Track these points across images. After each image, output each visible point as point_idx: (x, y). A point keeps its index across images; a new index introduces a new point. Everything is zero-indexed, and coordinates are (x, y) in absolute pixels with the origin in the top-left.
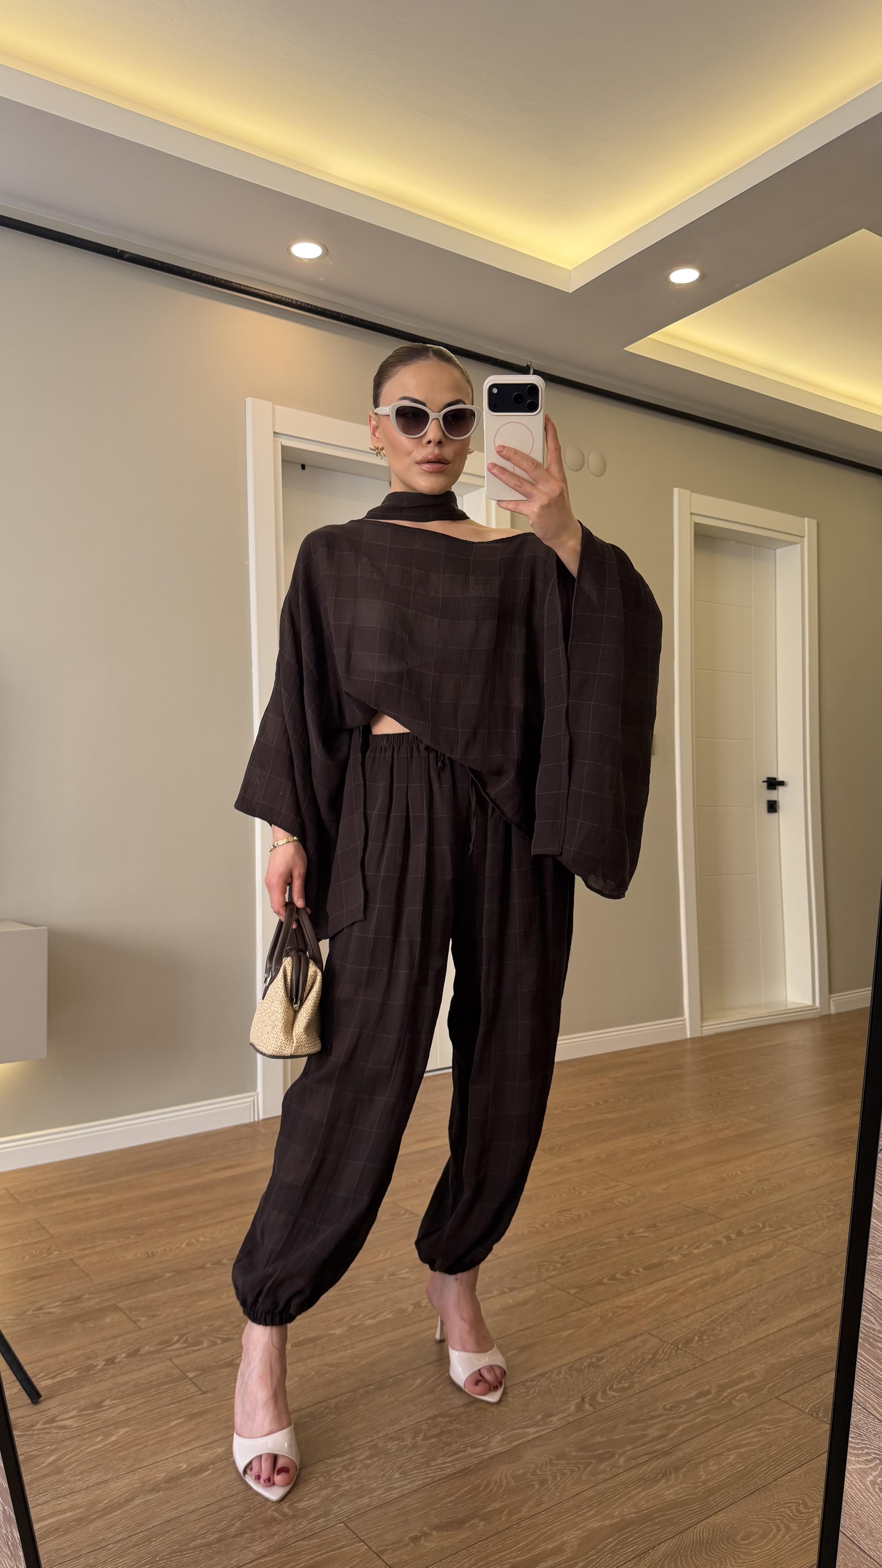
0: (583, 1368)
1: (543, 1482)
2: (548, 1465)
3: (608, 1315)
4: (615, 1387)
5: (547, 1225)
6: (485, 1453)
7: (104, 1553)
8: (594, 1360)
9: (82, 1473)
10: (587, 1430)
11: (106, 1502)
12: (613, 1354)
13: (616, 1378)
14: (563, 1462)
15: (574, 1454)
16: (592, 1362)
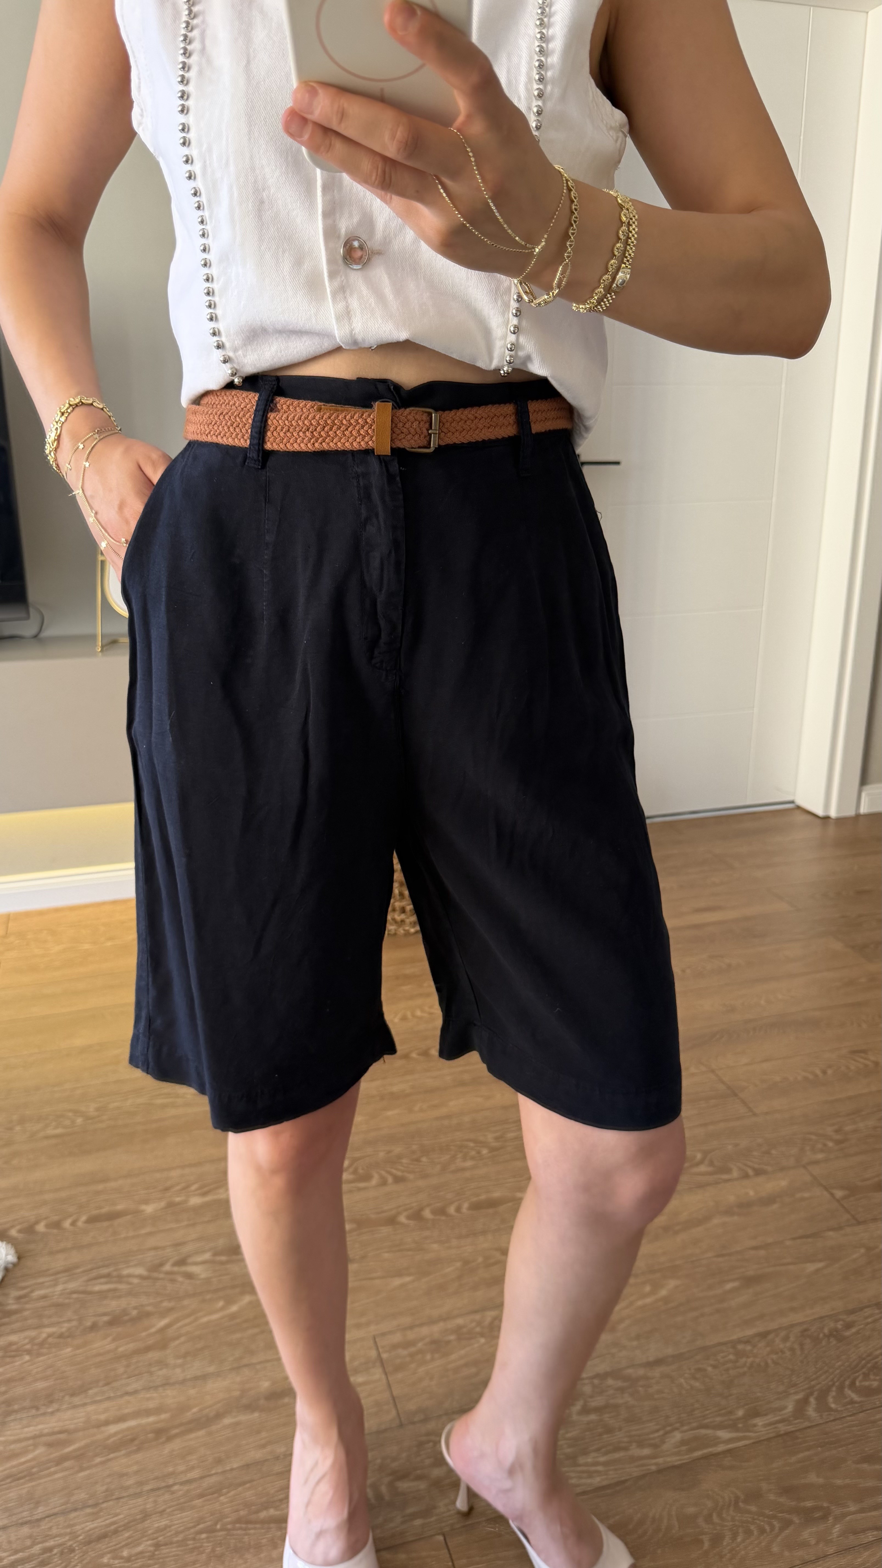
0: (821, 1335)
1: (717, 1540)
2: (732, 1508)
4: (858, 1384)
5: (830, 1072)
6: (654, 1461)
7: (167, 1497)
8: (839, 1325)
9: (186, 1355)
10: (801, 1455)
11: (195, 1410)
12: (870, 1320)
13: (863, 1367)
14: (753, 1508)
15: (772, 1497)
16: (836, 1330)
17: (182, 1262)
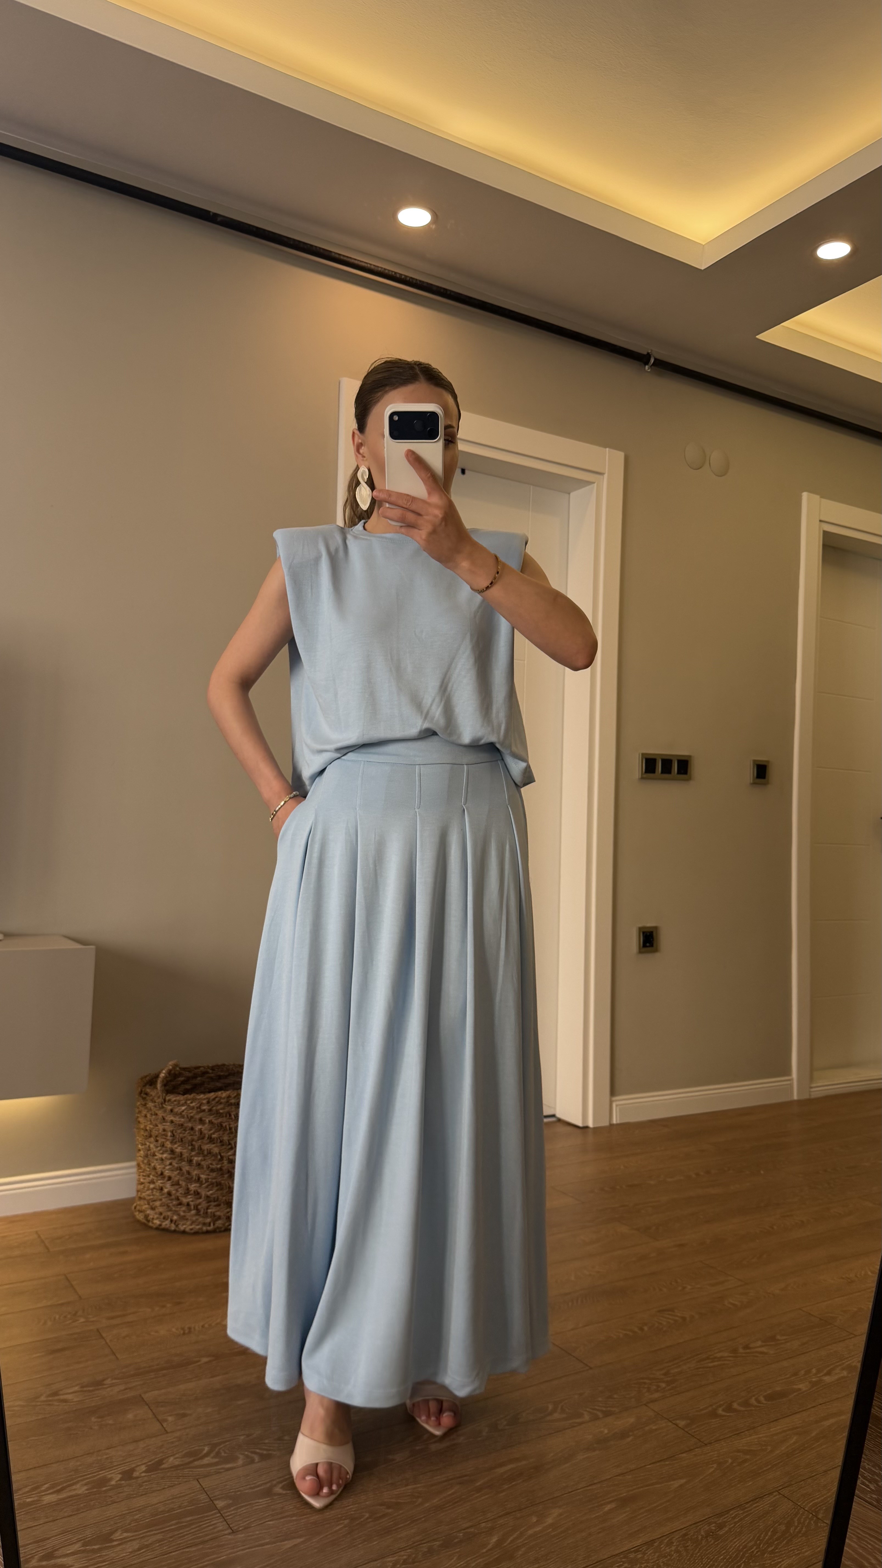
0: (700, 1537)
3: (727, 1461)
5: (646, 1328)
8: (713, 1527)
12: (736, 1519)
16: (711, 1531)
17: (50, 1556)
